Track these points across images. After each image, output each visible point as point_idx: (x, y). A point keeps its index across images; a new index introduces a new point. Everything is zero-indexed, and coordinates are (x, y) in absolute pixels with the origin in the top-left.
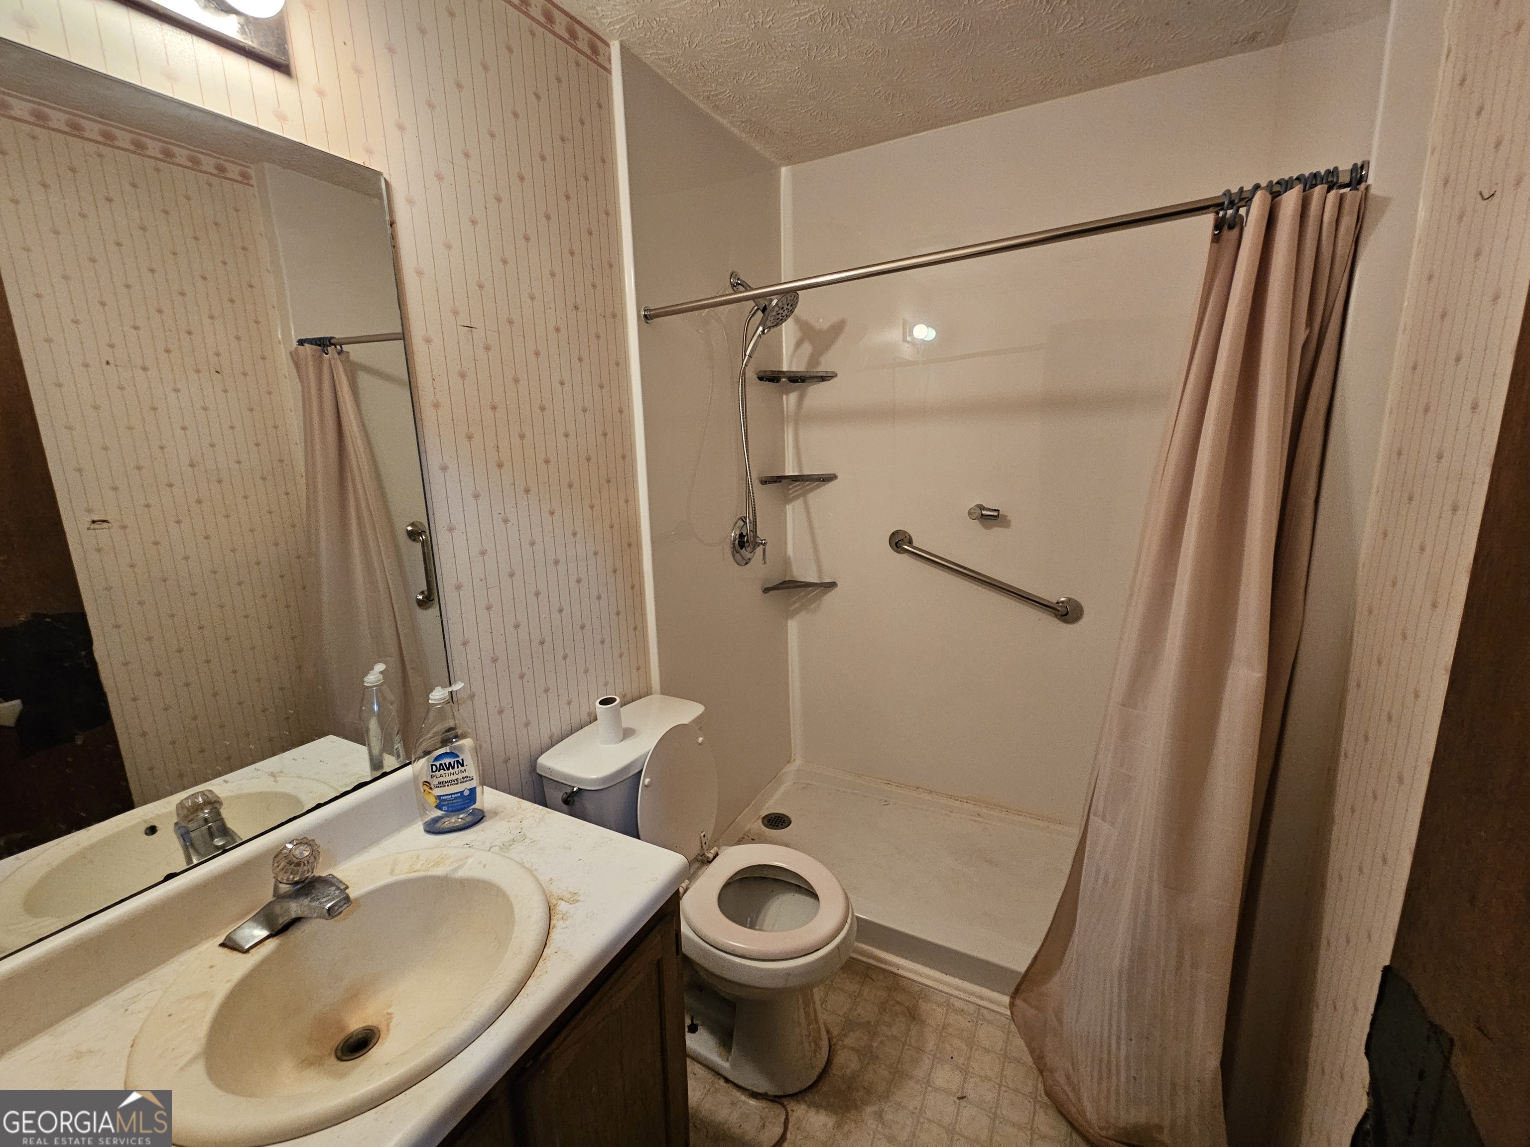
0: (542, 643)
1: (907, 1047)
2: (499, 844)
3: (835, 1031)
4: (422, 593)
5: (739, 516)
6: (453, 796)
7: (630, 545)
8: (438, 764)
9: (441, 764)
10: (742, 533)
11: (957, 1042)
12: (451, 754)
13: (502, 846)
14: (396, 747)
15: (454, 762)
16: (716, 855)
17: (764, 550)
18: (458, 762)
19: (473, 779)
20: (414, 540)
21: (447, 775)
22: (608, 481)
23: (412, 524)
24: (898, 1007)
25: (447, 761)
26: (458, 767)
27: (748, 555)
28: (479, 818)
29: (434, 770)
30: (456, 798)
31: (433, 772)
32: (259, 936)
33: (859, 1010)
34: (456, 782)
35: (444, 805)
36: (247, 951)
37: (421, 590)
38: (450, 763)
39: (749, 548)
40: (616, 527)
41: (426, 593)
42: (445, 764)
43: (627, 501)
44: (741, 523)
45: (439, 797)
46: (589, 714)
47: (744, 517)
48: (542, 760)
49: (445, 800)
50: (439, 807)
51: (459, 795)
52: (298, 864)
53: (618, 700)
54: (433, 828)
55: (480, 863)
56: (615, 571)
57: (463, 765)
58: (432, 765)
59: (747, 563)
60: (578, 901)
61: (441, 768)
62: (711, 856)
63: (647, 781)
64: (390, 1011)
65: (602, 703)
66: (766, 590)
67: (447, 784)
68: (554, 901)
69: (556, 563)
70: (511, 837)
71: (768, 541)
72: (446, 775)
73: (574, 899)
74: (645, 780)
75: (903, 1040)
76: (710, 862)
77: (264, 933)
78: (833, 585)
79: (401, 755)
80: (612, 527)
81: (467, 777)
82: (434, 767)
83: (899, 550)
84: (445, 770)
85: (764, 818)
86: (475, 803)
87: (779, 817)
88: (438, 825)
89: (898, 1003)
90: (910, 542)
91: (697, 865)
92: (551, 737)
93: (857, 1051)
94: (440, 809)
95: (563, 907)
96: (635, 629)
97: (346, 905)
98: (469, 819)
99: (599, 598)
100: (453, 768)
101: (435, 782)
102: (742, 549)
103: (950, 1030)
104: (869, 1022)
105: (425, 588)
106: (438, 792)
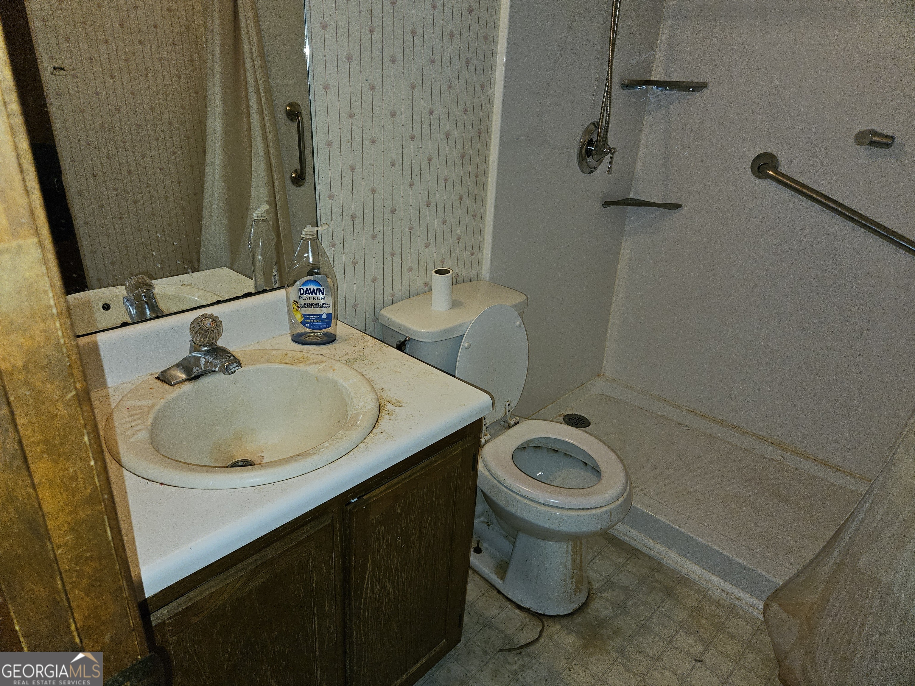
0: (393, 211)
1: (657, 612)
2: (346, 360)
3: (596, 585)
4: (296, 171)
5: (591, 122)
6: (314, 317)
7: (480, 133)
8: (305, 288)
9: (307, 289)
10: (591, 140)
11: (705, 623)
12: (315, 282)
13: (348, 361)
14: (274, 274)
15: (317, 289)
16: (517, 423)
17: (612, 159)
18: (320, 289)
19: (330, 307)
20: (292, 120)
21: (311, 298)
22: (468, 63)
23: (291, 105)
24: (656, 585)
25: (311, 287)
26: (319, 295)
27: (595, 164)
28: (331, 339)
29: (302, 292)
30: (316, 319)
31: (301, 294)
32: (180, 377)
33: (621, 576)
34: (317, 306)
35: (308, 323)
36: (174, 385)
37: (294, 169)
38: (314, 289)
39: (596, 156)
40: (470, 112)
41: (299, 171)
42: (310, 289)
43: (483, 87)
44: (592, 128)
45: (304, 315)
46: (426, 285)
47: (597, 122)
48: (383, 312)
49: (309, 319)
50: (303, 323)
51: (319, 317)
52: (207, 331)
53: (451, 272)
54: (298, 339)
55: (331, 367)
56: (463, 156)
57: (323, 294)
58: (300, 289)
59: (591, 172)
60: (402, 406)
61: (307, 292)
62: (512, 423)
63: (467, 344)
64: (262, 455)
65: (437, 272)
66: (607, 204)
67: (310, 306)
68: (383, 403)
69: (412, 138)
70: (355, 357)
71: (618, 150)
72: (309, 299)
73: (399, 404)
74: (465, 344)
75: (655, 607)
76: (510, 427)
77: (184, 376)
78: (678, 206)
79: (277, 281)
80: (465, 111)
81: (326, 304)
82: (302, 290)
83: (761, 175)
84: (309, 295)
85: (566, 416)
86: (330, 326)
87: (580, 418)
88: (302, 338)
89: (658, 581)
90: (775, 168)
91: (499, 427)
92: (392, 296)
93: (612, 603)
94: (305, 325)
95: (389, 407)
96: (474, 216)
97: (237, 368)
98: (325, 339)
99: (446, 180)
100: (316, 294)
101: (302, 302)
102: (589, 157)
103: (702, 613)
104: (628, 587)
105: (298, 167)
106: (304, 311)
